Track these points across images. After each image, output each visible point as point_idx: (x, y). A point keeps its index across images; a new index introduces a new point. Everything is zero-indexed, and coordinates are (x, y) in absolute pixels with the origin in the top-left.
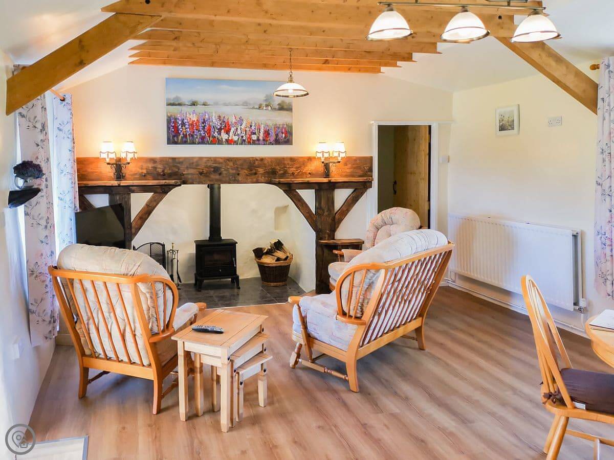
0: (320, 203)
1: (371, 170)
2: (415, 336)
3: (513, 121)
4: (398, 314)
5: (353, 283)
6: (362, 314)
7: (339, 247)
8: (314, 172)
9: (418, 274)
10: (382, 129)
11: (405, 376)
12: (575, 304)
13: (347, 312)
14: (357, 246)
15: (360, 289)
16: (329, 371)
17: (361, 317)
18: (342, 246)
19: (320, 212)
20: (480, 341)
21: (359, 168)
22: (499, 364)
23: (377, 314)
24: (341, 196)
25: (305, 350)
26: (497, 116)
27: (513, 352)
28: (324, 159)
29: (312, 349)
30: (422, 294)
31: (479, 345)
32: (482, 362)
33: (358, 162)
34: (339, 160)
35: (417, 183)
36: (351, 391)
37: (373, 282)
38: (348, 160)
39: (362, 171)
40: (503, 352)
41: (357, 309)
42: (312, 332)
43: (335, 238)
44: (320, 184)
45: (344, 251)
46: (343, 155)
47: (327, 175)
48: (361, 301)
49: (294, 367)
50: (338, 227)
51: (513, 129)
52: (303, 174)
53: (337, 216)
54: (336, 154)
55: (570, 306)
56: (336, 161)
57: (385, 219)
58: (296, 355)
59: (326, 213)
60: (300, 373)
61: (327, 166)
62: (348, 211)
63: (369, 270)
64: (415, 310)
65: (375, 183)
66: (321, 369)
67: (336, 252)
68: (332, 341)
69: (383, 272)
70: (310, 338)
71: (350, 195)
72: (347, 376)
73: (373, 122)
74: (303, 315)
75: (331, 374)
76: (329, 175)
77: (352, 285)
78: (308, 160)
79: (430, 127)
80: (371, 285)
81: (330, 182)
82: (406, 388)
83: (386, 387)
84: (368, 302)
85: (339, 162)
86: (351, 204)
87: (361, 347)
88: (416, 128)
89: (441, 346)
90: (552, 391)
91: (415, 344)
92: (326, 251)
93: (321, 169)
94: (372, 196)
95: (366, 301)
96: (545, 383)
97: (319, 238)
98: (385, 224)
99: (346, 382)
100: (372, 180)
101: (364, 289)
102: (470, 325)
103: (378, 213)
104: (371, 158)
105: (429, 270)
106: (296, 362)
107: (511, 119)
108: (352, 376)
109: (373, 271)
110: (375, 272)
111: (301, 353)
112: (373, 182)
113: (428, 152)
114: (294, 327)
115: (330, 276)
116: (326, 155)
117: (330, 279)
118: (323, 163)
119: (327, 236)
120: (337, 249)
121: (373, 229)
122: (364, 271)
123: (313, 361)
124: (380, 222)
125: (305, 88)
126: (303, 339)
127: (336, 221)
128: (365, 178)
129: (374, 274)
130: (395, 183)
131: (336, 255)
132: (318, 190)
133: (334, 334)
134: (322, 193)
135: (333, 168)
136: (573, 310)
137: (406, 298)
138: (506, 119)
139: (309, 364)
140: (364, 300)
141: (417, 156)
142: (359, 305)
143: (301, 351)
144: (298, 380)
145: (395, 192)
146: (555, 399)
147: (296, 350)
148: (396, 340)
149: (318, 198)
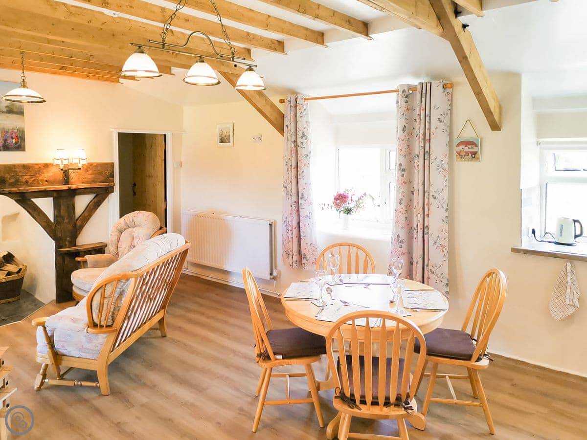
0: (59, 211)
1: (112, 175)
2: (158, 327)
3: (229, 136)
4: (145, 312)
5: (104, 295)
6: (114, 322)
7: (81, 253)
8: (51, 179)
9: (162, 274)
10: (122, 137)
11: (152, 366)
12: (271, 274)
13: (98, 323)
14: (100, 250)
15: (111, 299)
16: (79, 383)
17: (113, 324)
18: (84, 252)
19: (60, 219)
20: (208, 317)
21: (100, 174)
22: (224, 333)
23: (127, 318)
24: (82, 203)
25: (52, 369)
26: (218, 130)
27: (232, 321)
28: (63, 166)
29: (60, 366)
30: (165, 290)
31: (208, 321)
32: (212, 336)
33: (99, 168)
34: (80, 167)
35: (154, 185)
36: (103, 395)
37: (123, 291)
38: (90, 167)
39: (104, 177)
40: (226, 322)
41: (108, 318)
42: (60, 350)
43: (77, 244)
44: (58, 192)
45: (87, 257)
46: (85, 162)
47: (66, 181)
48: (112, 310)
49: (39, 389)
50: (79, 233)
51: (229, 142)
52: (38, 183)
53: (78, 223)
54: (77, 161)
55: (268, 277)
56: (77, 168)
57: (128, 222)
58: (42, 376)
59: (66, 221)
60: (47, 394)
61: (66, 173)
62: (90, 216)
63: (119, 281)
64: (159, 305)
65: (117, 188)
66: (71, 384)
67: (78, 259)
68: (81, 353)
69: (132, 280)
70: (57, 356)
71: (92, 201)
72: (98, 383)
73: (113, 130)
74: (49, 335)
75: (81, 386)
76: (68, 182)
77: (103, 297)
78: (44, 167)
79: (165, 135)
80: (121, 294)
81: (70, 189)
82: (153, 376)
83: (135, 382)
84: (119, 310)
85: (80, 169)
86: (93, 209)
87: (112, 351)
88: (153, 136)
89: (180, 329)
90: (262, 351)
91: (159, 333)
92: (67, 259)
93: (60, 176)
94: (113, 200)
95: (117, 309)
96: (258, 345)
97: (58, 246)
98: (129, 227)
99: (98, 388)
100: (114, 185)
101: (115, 298)
102: (201, 305)
103: (120, 217)
104: (112, 165)
105: (170, 269)
106: (42, 383)
107: (228, 134)
108: (103, 382)
109: (124, 281)
110: (126, 281)
111: (47, 373)
112: (114, 187)
113: (164, 158)
114: (38, 348)
115: (73, 284)
116: (65, 162)
117: (74, 288)
118: (62, 170)
119: (67, 243)
120: (78, 256)
121: (117, 233)
122: (115, 283)
123: (61, 377)
124: (123, 225)
125: (40, 94)
126: (50, 359)
127: (77, 227)
128: (107, 183)
129: (124, 283)
130: (135, 185)
131: (79, 262)
132: (56, 197)
133: (84, 346)
134: (62, 201)
135: (73, 175)
136: (269, 279)
137: (151, 297)
138: (224, 134)
139: (57, 382)
140: (114, 309)
141: (154, 161)
142: (111, 314)
143: (47, 370)
144: (46, 402)
145: (135, 194)
146: (264, 356)
147: (41, 371)
148: (143, 335)
149: (57, 206)
